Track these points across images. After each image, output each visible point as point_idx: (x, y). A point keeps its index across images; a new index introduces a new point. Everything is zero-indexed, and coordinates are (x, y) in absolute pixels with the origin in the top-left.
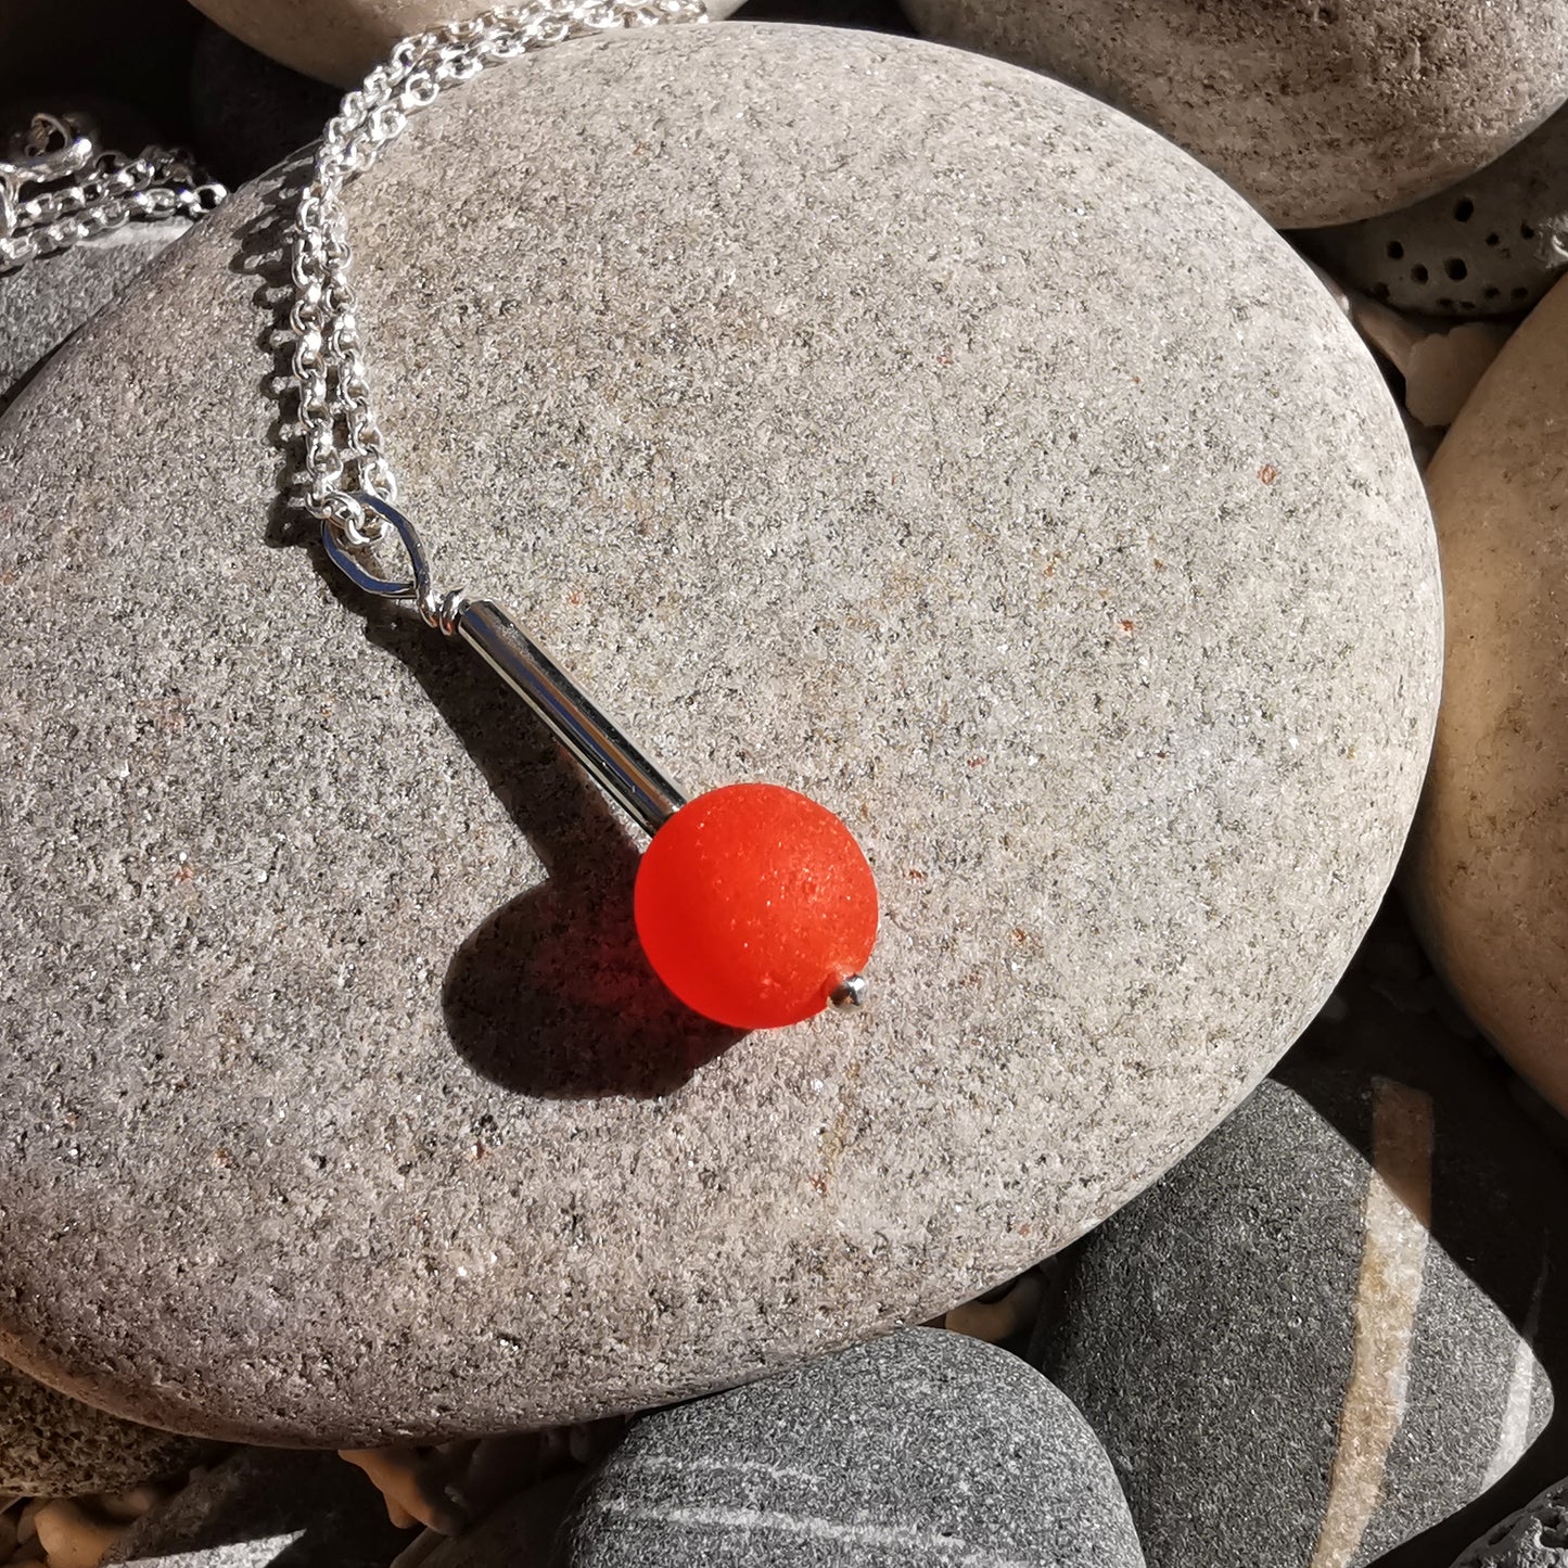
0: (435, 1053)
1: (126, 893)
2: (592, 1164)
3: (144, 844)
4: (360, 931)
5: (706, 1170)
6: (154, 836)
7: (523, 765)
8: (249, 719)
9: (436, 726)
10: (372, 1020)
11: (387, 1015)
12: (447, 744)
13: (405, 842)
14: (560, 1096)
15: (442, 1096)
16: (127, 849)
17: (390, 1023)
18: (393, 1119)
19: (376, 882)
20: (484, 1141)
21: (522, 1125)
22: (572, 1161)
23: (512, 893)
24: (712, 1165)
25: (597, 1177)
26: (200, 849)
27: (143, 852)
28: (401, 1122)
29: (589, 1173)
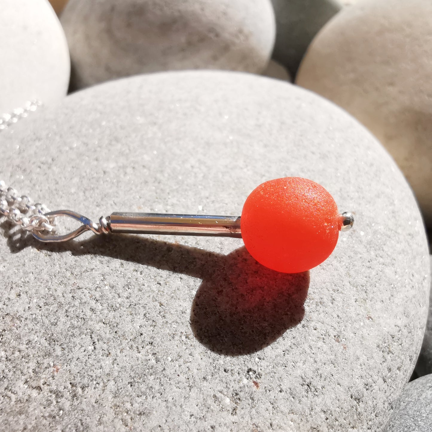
0: (211, 361)
1: (34, 393)
2: (299, 360)
3: (31, 371)
4: (148, 340)
5: (335, 336)
6: (32, 365)
7: (163, 256)
8: (46, 304)
9: (122, 264)
10: (177, 366)
11: (181, 361)
12: (131, 266)
13: (140, 302)
14: (268, 344)
15: (226, 374)
16: (23, 378)
17: (185, 362)
18: (215, 396)
19: (140, 320)
20: (255, 380)
21: (263, 363)
22: (290, 364)
23: (194, 293)
24: (335, 333)
25: (304, 363)
26: (57, 356)
27: (32, 374)
28: (219, 395)
29: (300, 364)
